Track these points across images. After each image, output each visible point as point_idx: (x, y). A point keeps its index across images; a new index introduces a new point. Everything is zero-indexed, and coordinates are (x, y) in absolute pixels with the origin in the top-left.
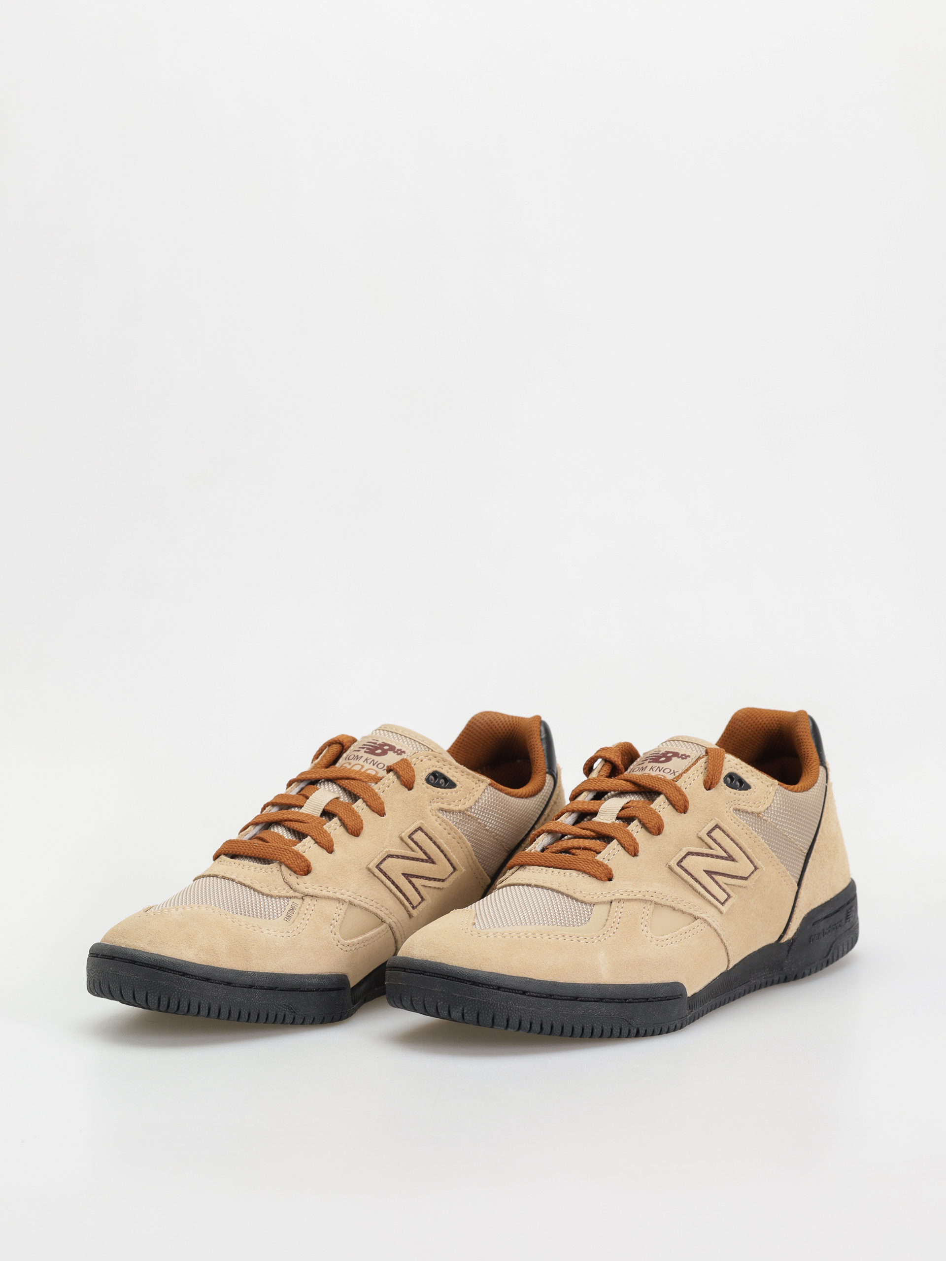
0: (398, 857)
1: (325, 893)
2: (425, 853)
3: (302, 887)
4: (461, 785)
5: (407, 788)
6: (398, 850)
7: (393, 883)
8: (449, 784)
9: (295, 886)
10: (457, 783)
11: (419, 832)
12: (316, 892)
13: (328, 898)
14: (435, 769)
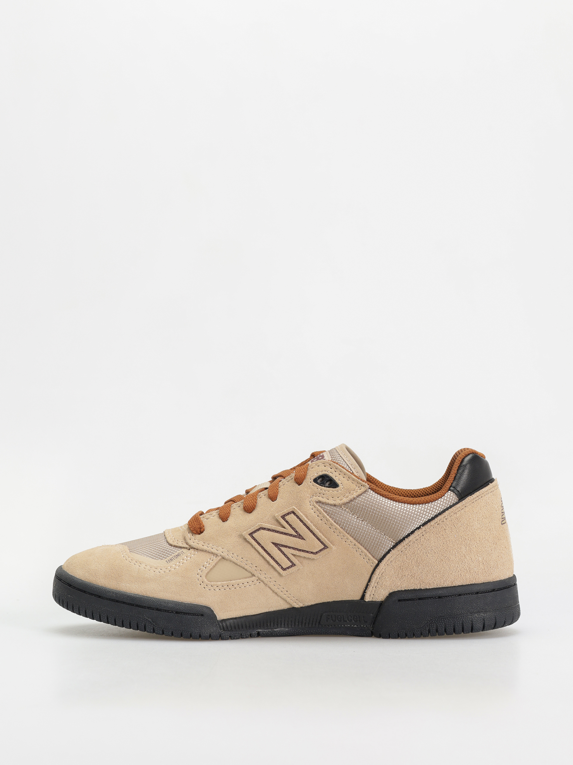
0: (269, 530)
1: (205, 548)
2: (296, 532)
3: (191, 543)
4: (342, 487)
5: (298, 484)
6: (269, 525)
7: (262, 547)
8: (333, 484)
9: (189, 541)
10: (340, 485)
11: (292, 515)
12: (200, 546)
13: (206, 551)
14: (324, 473)
